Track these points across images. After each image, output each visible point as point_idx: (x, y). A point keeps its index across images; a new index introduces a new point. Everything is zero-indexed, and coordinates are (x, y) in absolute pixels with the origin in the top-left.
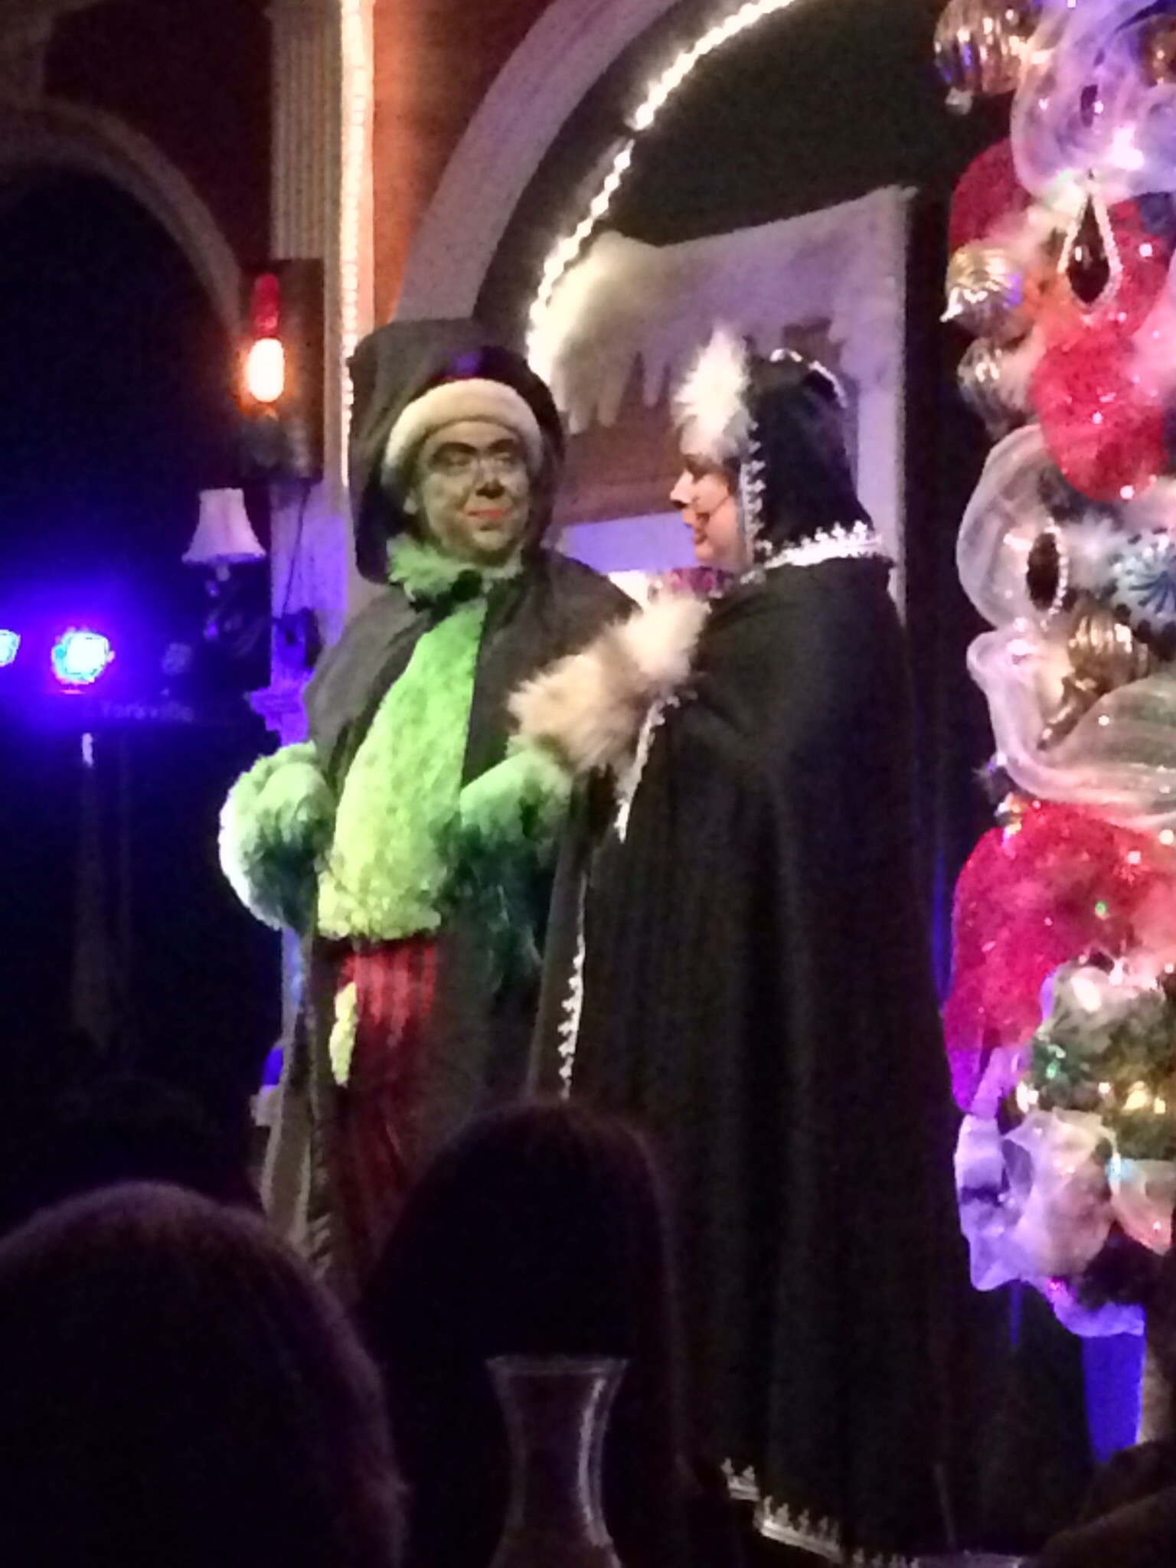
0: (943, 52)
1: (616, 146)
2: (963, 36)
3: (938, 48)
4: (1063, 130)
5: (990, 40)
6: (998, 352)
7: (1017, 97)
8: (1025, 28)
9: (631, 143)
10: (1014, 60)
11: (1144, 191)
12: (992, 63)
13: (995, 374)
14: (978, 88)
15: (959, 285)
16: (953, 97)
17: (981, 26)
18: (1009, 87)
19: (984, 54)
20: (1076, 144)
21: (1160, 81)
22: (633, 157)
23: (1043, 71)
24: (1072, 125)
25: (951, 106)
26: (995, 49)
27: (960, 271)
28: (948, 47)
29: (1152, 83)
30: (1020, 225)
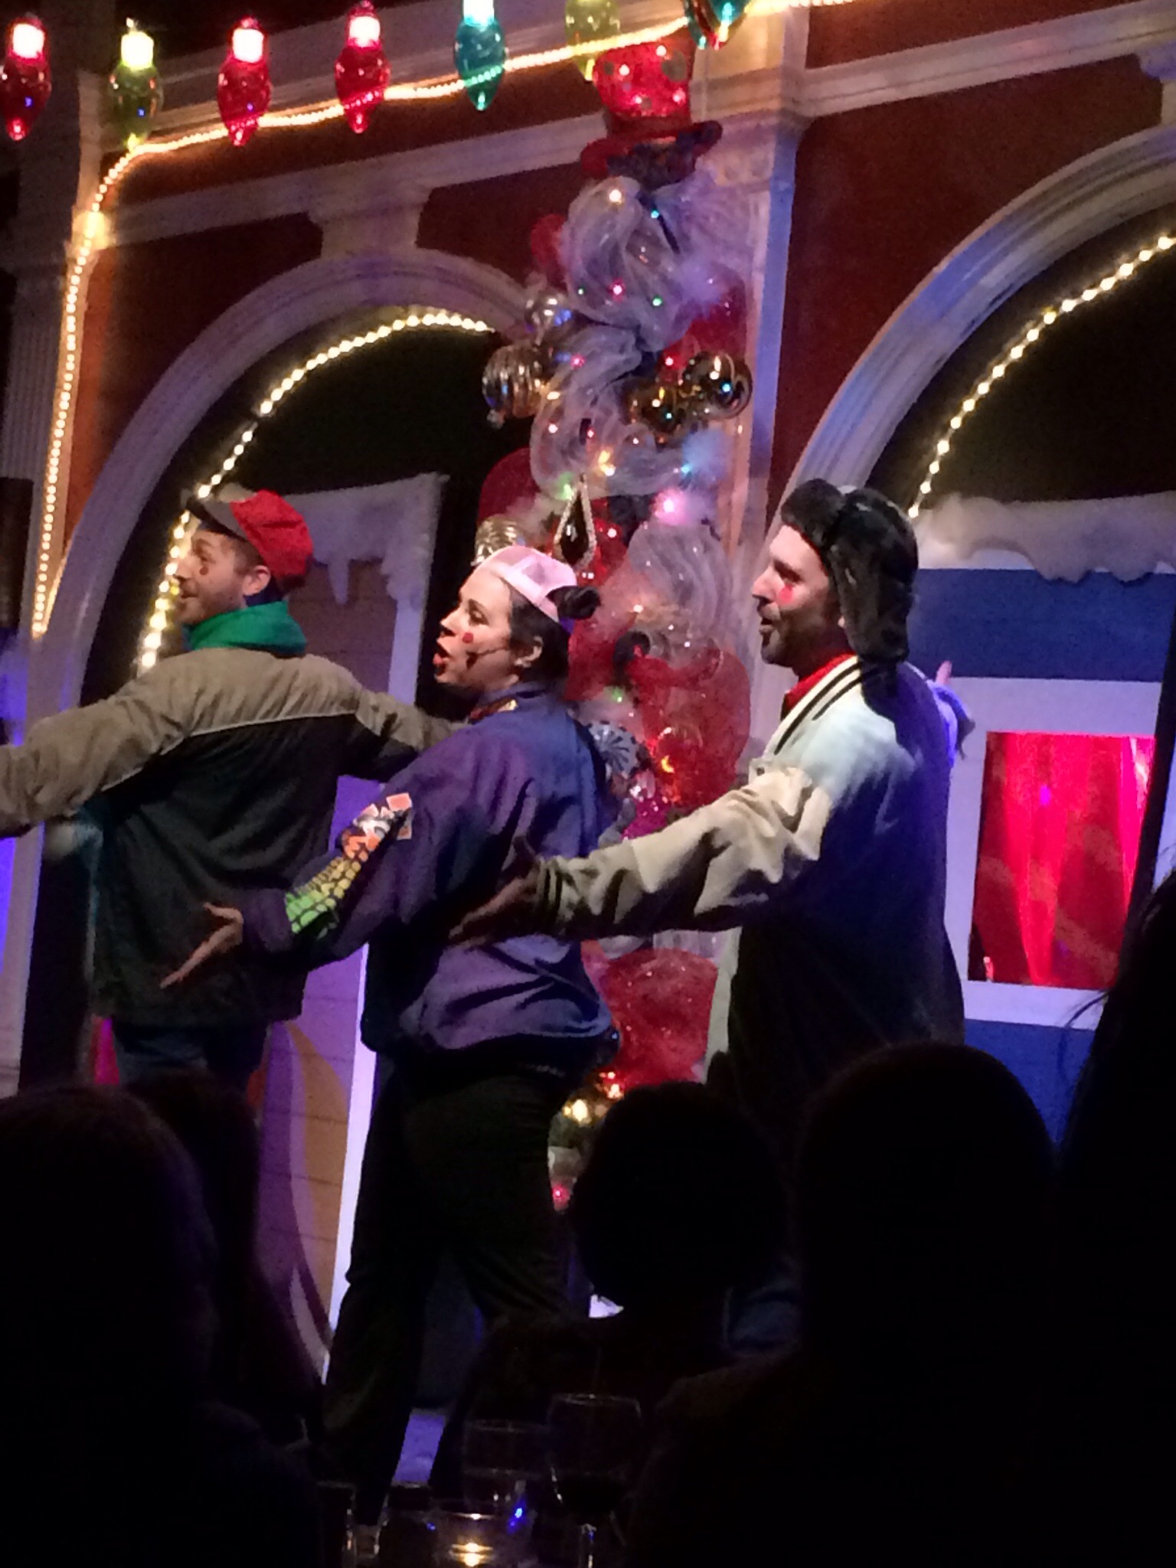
0: (489, 385)
1: (243, 426)
2: (504, 376)
3: (485, 381)
4: (566, 446)
5: (522, 380)
7: (536, 420)
8: (546, 375)
9: (255, 425)
10: (537, 396)
11: (614, 493)
12: (521, 395)
14: (510, 411)
15: (484, 543)
16: (493, 415)
17: (517, 370)
18: (531, 413)
19: (516, 389)
20: (574, 456)
21: (634, 421)
22: (255, 434)
23: (556, 405)
24: (572, 443)
25: (491, 422)
26: (525, 386)
28: (493, 383)
29: (626, 420)
30: (529, 507)
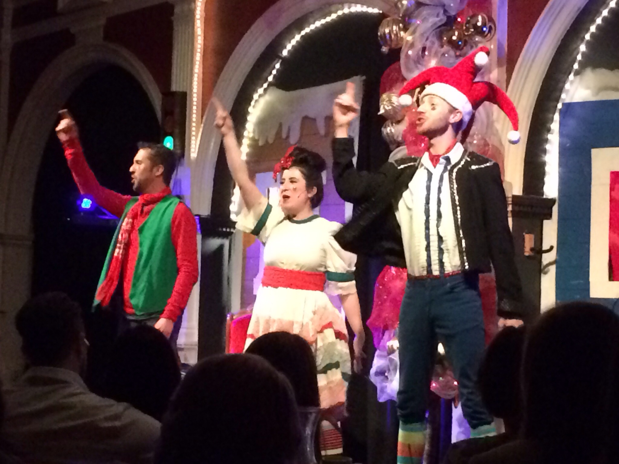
0: (381, 35)
1: (276, 61)
2: (387, 31)
3: (379, 34)
4: (416, 60)
5: (395, 32)
6: (394, 124)
7: (402, 49)
8: (405, 29)
9: (280, 61)
10: (402, 38)
12: (395, 39)
13: (393, 131)
14: (391, 46)
15: (383, 104)
16: (383, 48)
17: (392, 28)
18: (399, 46)
19: (393, 36)
20: (420, 64)
21: (445, 46)
22: (281, 65)
23: (411, 42)
24: (418, 58)
25: (383, 51)
26: (396, 35)
27: (384, 100)
28: (383, 34)
29: (442, 46)
